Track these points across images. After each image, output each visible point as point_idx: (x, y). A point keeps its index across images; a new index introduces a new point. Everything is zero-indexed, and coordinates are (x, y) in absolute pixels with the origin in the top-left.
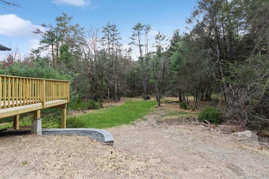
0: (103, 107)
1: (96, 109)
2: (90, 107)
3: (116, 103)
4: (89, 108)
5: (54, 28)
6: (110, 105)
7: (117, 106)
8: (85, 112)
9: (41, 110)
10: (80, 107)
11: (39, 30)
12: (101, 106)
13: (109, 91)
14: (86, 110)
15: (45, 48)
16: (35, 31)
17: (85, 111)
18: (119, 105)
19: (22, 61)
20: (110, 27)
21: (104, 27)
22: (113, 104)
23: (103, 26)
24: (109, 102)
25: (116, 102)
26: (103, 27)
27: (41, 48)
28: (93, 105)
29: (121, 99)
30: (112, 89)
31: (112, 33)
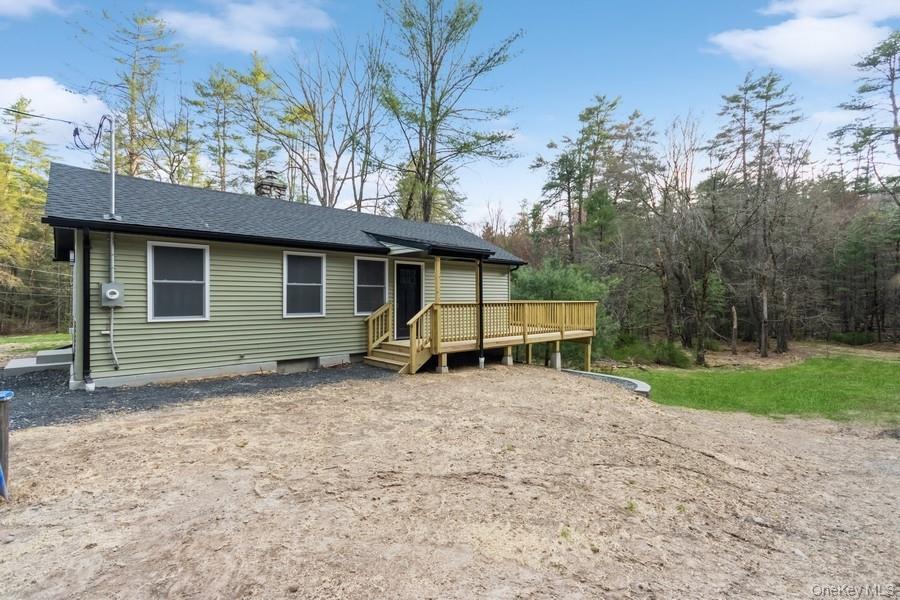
0: (707, 366)
1: (678, 367)
2: (660, 357)
3: (764, 359)
4: (659, 362)
5: (574, 142)
6: (735, 362)
7: (765, 369)
8: (644, 370)
9: (561, 341)
10: (632, 355)
11: (541, 160)
12: (700, 361)
13: (735, 317)
14: (648, 364)
15: (553, 200)
16: (534, 164)
17: (644, 367)
18: (772, 368)
19: (507, 235)
20: (752, 87)
21: (728, 96)
22: (751, 361)
23: (725, 94)
24: (735, 353)
25: (765, 355)
26: (724, 97)
27: (545, 202)
28: (670, 355)
29: (791, 345)
30: (751, 309)
31: (760, 105)
